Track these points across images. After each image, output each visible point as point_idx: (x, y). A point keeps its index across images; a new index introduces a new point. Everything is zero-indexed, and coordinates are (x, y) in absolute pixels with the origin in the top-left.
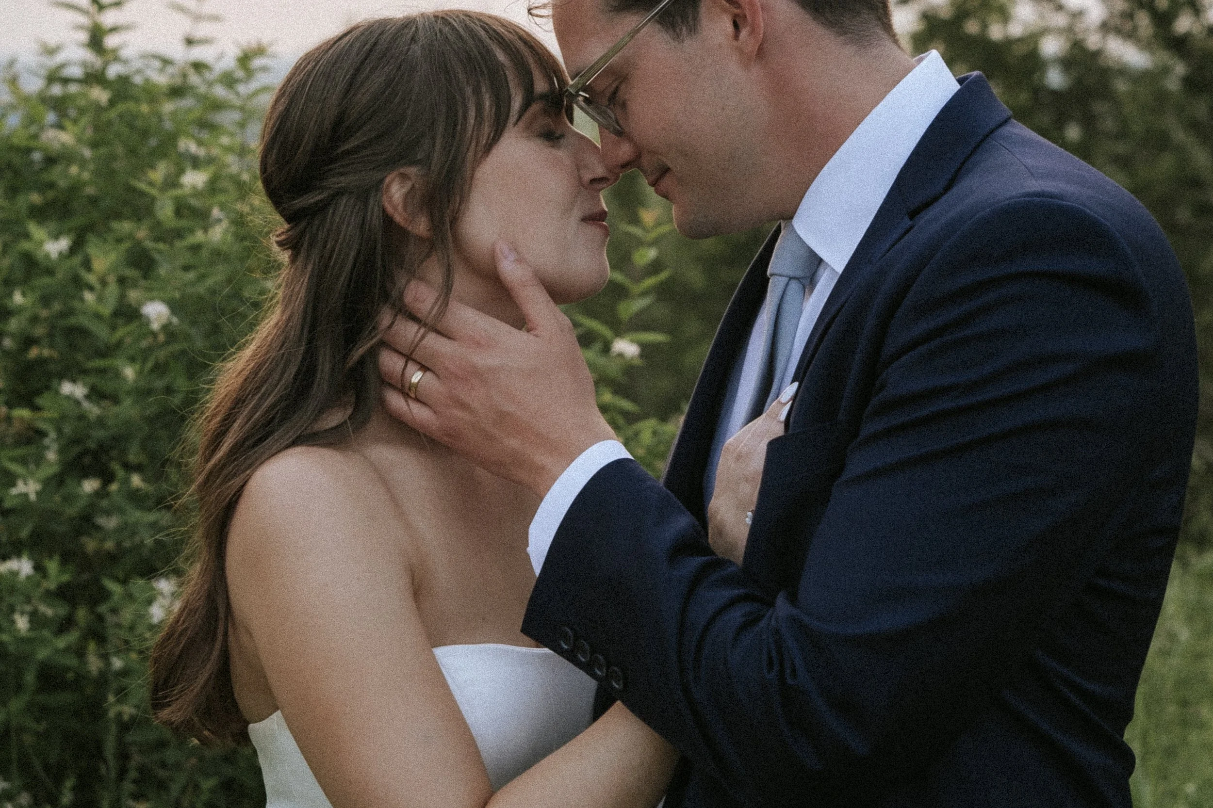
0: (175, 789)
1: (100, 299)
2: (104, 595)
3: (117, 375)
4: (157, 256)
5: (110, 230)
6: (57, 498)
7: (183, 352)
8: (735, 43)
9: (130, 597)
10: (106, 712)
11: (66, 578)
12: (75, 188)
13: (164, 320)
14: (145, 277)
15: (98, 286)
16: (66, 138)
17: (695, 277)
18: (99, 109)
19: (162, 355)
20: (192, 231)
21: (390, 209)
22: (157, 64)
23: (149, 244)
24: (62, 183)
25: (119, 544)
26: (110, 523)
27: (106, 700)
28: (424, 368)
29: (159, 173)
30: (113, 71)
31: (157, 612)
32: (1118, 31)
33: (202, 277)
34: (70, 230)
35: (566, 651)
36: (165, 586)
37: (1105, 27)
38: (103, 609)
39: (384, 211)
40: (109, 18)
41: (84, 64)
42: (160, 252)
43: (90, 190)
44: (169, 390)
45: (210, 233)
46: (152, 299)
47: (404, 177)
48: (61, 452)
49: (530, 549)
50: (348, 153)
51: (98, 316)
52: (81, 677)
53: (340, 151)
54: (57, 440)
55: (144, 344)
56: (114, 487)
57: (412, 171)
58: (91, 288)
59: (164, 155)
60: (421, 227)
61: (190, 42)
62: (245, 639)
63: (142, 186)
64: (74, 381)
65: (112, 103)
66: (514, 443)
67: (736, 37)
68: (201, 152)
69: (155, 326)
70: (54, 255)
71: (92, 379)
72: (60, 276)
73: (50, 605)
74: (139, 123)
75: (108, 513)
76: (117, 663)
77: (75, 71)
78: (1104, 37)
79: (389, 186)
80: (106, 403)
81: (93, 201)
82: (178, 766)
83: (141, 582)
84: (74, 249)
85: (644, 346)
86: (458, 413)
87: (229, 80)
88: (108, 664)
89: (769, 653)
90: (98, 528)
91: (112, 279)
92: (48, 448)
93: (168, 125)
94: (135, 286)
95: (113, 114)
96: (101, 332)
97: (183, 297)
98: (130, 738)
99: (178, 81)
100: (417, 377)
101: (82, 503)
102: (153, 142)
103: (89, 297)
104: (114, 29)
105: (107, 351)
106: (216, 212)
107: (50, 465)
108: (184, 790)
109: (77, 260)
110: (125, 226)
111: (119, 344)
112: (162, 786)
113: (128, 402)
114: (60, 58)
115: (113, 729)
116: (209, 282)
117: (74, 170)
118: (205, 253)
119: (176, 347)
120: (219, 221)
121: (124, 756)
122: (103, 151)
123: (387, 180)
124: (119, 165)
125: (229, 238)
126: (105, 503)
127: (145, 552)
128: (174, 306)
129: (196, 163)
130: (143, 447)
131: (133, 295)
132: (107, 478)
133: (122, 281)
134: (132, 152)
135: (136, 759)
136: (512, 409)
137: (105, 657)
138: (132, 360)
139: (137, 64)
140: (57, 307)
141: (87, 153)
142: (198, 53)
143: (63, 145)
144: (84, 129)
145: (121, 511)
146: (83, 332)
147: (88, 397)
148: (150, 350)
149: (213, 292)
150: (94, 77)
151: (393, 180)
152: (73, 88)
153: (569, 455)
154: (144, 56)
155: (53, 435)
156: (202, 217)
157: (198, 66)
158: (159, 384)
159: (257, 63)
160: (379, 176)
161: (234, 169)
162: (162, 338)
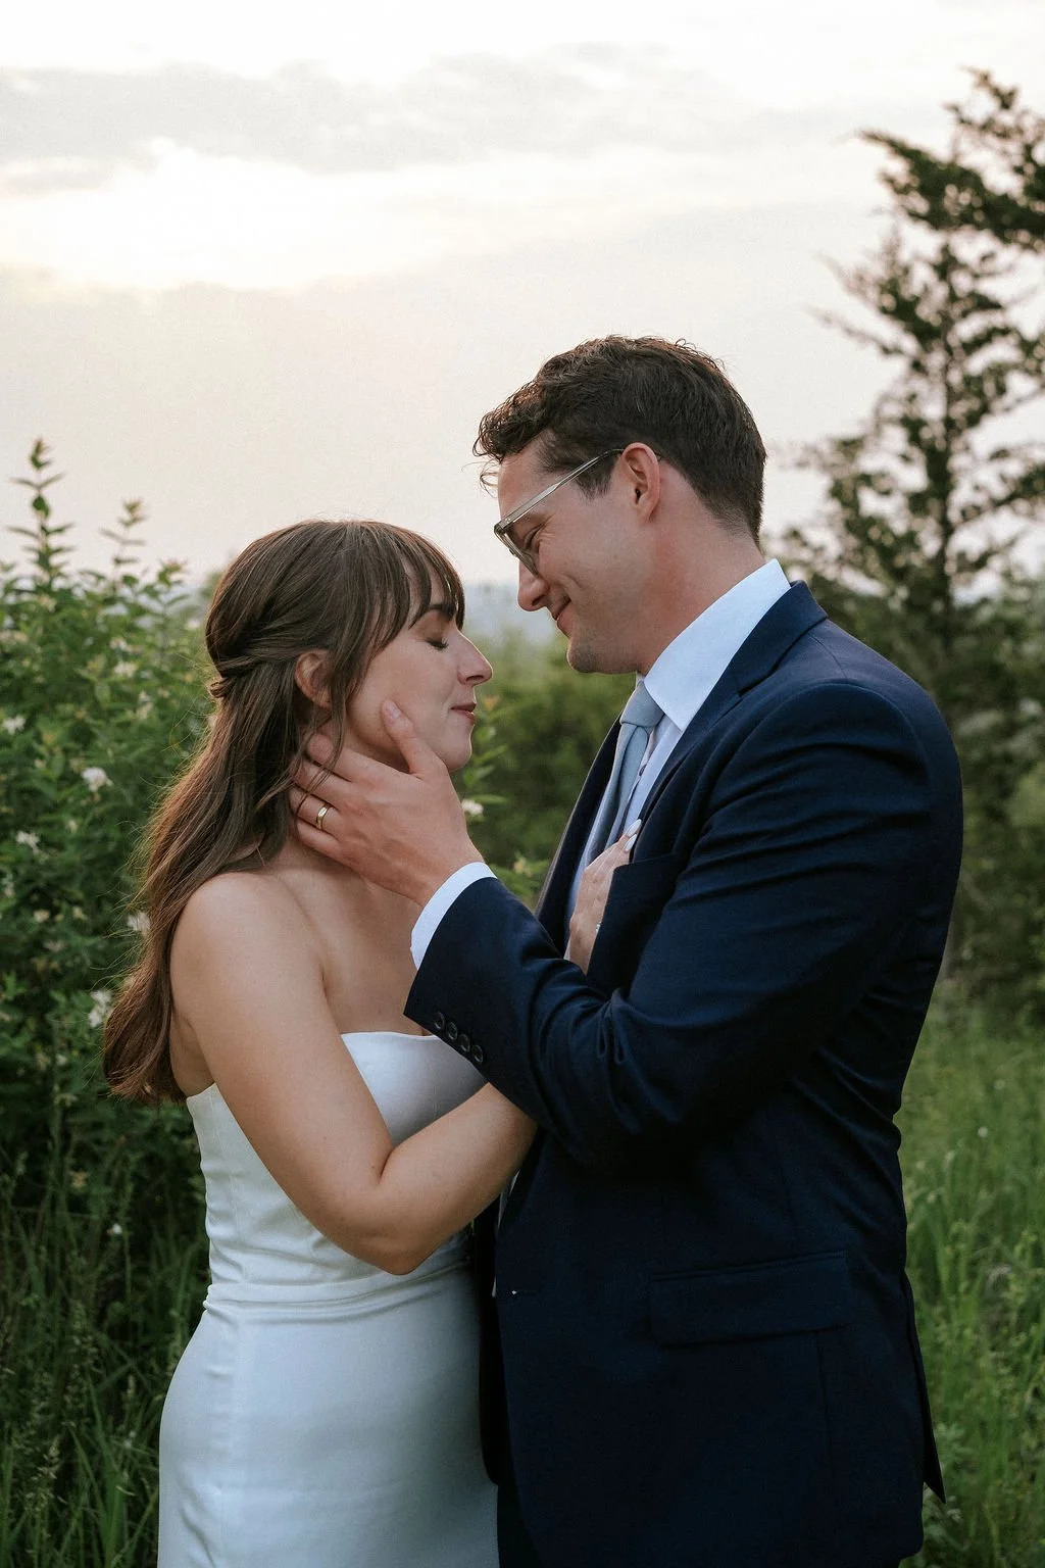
0: (108, 1162)
1: (49, 766)
2: (51, 1004)
3: (61, 825)
4: (95, 731)
5: (56, 712)
6: (14, 926)
7: (115, 809)
8: (635, 506)
9: (72, 1006)
10: (52, 1100)
11: (21, 990)
12: (28, 677)
13: (101, 783)
14: (84, 749)
15: (46, 754)
16: (21, 637)
17: (511, 763)
18: (47, 614)
19: (98, 811)
20: (122, 711)
21: (299, 682)
22: (92, 579)
23: (90, 721)
24: (18, 674)
25: (62, 965)
26: (56, 947)
27: (51, 1089)
28: (328, 805)
29: (98, 663)
30: (58, 583)
31: (95, 1018)
32: (851, 564)
33: (132, 749)
34: (23, 712)
35: (439, 1031)
36: (102, 997)
37: (841, 561)
38: (50, 1017)
39: (295, 684)
40: (54, 541)
41: (34, 578)
42: (98, 727)
43: (40, 679)
44: (105, 839)
45: (138, 712)
46: (91, 766)
47: (314, 657)
48: (17, 888)
49: (413, 949)
50: (275, 630)
51: (47, 780)
52: (31, 1071)
53: (267, 627)
54: (13, 880)
55: (83, 803)
56: (59, 917)
57: (322, 653)
58: (41, 757)
59: (99, 651)
60: (322, 698)
61: (118, 562)
62: (185, 1028)
63: (84, 673)
64: (28, 832)
65: (58, 609)
66: (399, 864)
67: (637, 501)
68: (129, 649)
69: (94, 788)
70: (12, 731)
71: (41, 831)
72: (16, 746)
73: (8, 1013)
74: (80, 625)
75: (55, 939)
76: (62, 1060)
77: (26, 584)
78: (840, 568)
79: (301, 663)
80: (53, 851)
81: (42, 688)
82: (111, 1143)
83: (82, 995)
84: (29, 725)
85: (487, 807)
86: (355, 841)
87: (150, 591)
88: (54, 1060)
89: (602, 1036)
90: (47, 951)
91: (57, 750)
92: (5, 886)
93: (103, 629)
94: (76, 754)
95: (57, 619)
96: (50, 793)
97: (116, 764)
98: (71, 1120)
99: (110, 594)
100: (322, 812)
101: (33, 931)
102: (89, 641)
103: (39, 764)
104: (59, 550)
105: (55, 808)
106: (143, 696)
107: (8, 899)
108: (114, 1163)
109: (30, 734)
110: (68, 708)
111: (65, 801)
112: (96, 1159)
113: (71, 848)
114: (14, 574)
115: (58, 1113)
116: (136, 753)
117: (27, 663)
118: (133, 730)
119: (109, 805)
120: (144, 703)
121: (66, 1135)
122: (50, 647)
123: (302, 657)
124: (62, 659)
125: (155, 717)
126: (53, 930)
127: (84, 970)
128: (110, 771)
129: (126, 657)
130: (82, 886)
131: (75, 763)
132: (54, 911)
133: (66, 751)
134: (73, 648)
135: (76, 1138)
136: (398, 837)
137: (52, 1056)
138: (75, 815)
139: (77, 579)
140: (14, 773)
141: (38, 650)
142: (125, 570)
143: (18, 643)
144: (36, 628)
145: (66, 937)
146: (34, 793)
147: (38, 845)
148: (89, 807)
149: (141, 760)
150: (43, 589)
151: (305, 658)
152: (25, 598)
153: (444, 874)
154: (82, 573)
155: (10, 876)
156: (131, 700)
157: (129, 580)
158: (98, 834)
159: (174, 577)
160: (294, 653)
161: (155, 663)
162: (98, 797)
